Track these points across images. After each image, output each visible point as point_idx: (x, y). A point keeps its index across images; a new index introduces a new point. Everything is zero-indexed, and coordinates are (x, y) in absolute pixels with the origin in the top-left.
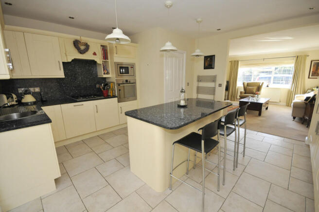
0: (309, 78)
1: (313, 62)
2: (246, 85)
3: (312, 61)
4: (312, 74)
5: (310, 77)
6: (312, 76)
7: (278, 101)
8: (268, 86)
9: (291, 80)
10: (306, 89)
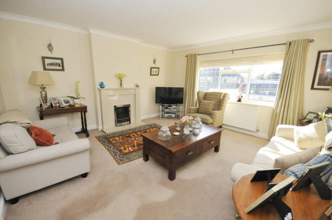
0: (312, 88)
1: (322, 54)
2: (201, 96)
3: (319, 53)
4: (320, 79)
5: (316, 86)
6: (318, 85)
7: (254, 130)
8: (239, 100)
9: (277, 91)
10: (306, 113)
